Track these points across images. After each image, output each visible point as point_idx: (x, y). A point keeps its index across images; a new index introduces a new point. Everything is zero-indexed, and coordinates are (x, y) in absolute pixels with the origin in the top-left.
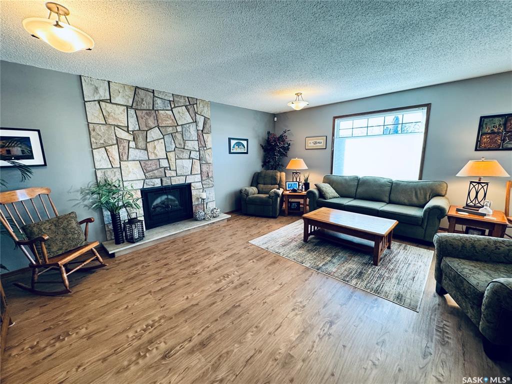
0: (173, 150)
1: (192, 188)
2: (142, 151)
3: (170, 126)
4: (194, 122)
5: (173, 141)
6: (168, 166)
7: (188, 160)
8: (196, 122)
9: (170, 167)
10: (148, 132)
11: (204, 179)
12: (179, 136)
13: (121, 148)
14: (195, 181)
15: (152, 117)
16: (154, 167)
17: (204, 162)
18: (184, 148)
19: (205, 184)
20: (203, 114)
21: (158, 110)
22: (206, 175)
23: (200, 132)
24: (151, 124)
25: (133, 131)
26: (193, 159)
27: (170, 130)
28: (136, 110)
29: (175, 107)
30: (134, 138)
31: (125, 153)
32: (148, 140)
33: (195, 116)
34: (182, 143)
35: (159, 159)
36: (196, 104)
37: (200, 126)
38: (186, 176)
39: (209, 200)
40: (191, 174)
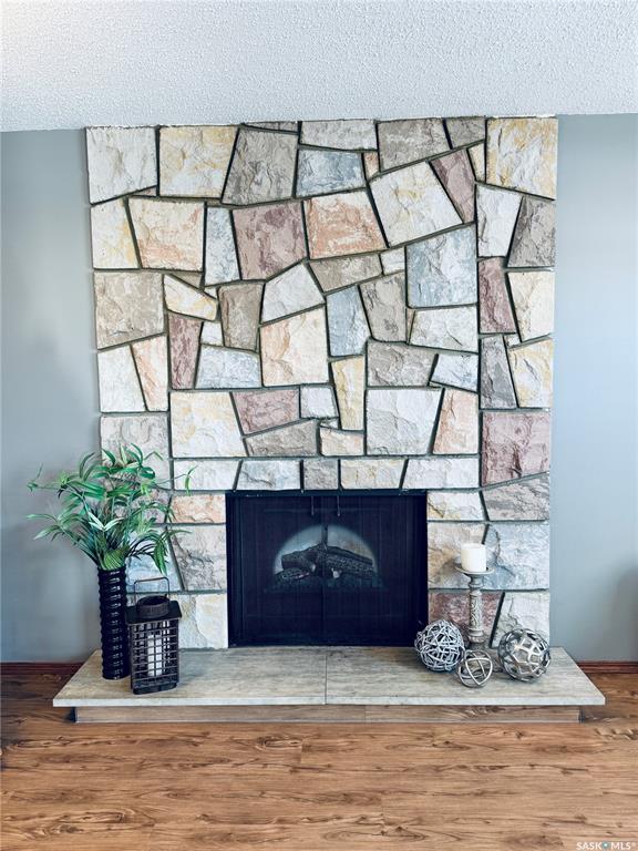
0: (359, 348)
1: (431, 515)
2: (243, 356)
3: (353, 256)
4: (464, 225)
5: (360, 314)
6: (331, 412)
7: (422, 393)
8: (476, 221)
9: (339, 419)
10: (269, 286)
11: (492, 478)
12: (388, 293)
13: (177, 345)
14: (450, 486)
15: (286, 232)
16: (278, 416)
17: (499, 403)
18: (407, 343)
19: (496, 504)
20: (514, 181)
21: (309, 198)
22: (508, 461)
23: (494, 266)
24: (282, 253)
25: (218, 286)
26: (444, 387)
27: (353, 271)
28: (232, 207)
29: (382, 172)
30: (219, 308)
31: (188, 363)
32: (267, 317)
33: (475, 196)
34: (399, 318)
35: (299, 387)
36: (485, 141)
37: (496, 243)
38: (407, 459)
39: (517, 583)
40: (430, 453)
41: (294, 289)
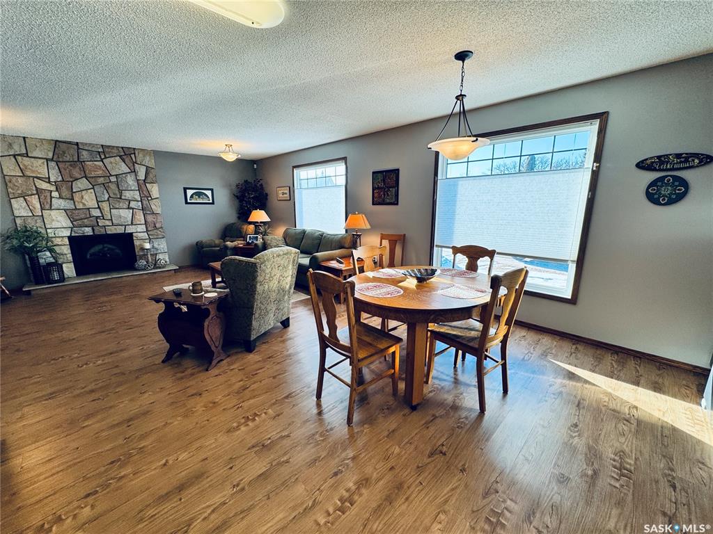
0: (106, 199)
1: (134, 238)
2: (68, 201)
3: (100, 177)
4: (132, 172)
5: (105, 191)
6: (100, 215)
7: (127, 210)
9: (103, 216)
10: (74, 183)
11: (149, 229)
12: (113, 187)
13: (42, 197)
14: (139, 231)
15: (77, 169)
16: (83, 216)
17: (149, 212)
18: (121, 198)
19: (151, 235)
20: (144, 163)
21: (84, 162)
22: (153, 225)
23: (142, 182)
24: (78, 176)
25: (55, 182)
26: (133, 209)
27: (101, 180)
28: (57, 162)
29: (106, 158)
30: (57, 188)
31: (47, 202)
32: (74, 191)
33: (134, 166)
34: (117, 192)
35: (89, 209)
36: (134, 153)
37: (142, 176)
38: (125, 226)
39: (159, 251)
40: (132, 224)
41: (82, 184)
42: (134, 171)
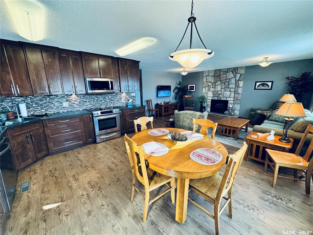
0: (224, 88)
1: (229, 103)
2: (214, 88)
5: (224, 85)
7: (229, 92)
9: (221, 94)
10: (216, 83)
11: (235, 100)
12: (227, 83)
13: (209, 87)
14: (231, 100)
15: (218, 78)
16: (216, 93)
17: (236, 93)
18: (228, 87)
19: (235, 102)
20: (240, 73)
21: (221, 75)
22: (236, 98)
23: (237, 81)
24: (218, 80)
25: (212, 83)
26: (231, 91)
27: (224, 81)
28: (214, 77)
29: (227, 73)
30: (212, 85)
31: (209, 89)
32: (216, 85)
33: (236, 74)
34: (227, 85)
35: (218, 91)
36: (237, 69)
37: (238, 78)
38: (227, 98)
39: (236, 109)
40: (229, 97)
41: (219, 83)
42: (235, 77)
